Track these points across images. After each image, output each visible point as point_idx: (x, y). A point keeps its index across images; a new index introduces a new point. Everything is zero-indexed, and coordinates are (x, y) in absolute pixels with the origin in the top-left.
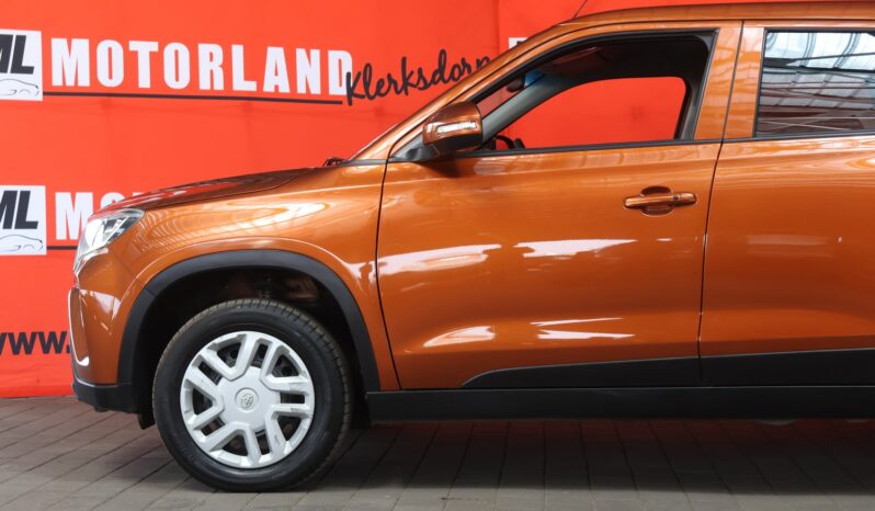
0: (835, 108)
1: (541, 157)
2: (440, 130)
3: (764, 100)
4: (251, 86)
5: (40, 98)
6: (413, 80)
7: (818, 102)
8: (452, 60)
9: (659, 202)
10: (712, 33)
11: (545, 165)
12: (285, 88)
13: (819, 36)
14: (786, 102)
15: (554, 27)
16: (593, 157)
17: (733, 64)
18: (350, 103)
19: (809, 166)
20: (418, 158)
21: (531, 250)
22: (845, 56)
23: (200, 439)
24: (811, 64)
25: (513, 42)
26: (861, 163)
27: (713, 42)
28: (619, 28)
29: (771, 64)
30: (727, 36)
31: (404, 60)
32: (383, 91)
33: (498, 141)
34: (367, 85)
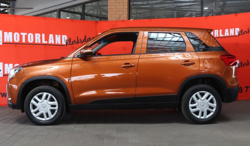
0: (163, 48)
1: (105, 57)
2: (84, 51)
3: (148, 46)
4: (46, 42)
5: (2, 44)
6: (79, 41)
7: (159, 47)
8: (87, 38)
9: (128, 66)
10: (138, 33)
11: (106, 58)
12: (53, 43)
13: (159, 34)
14: (153, 46)
15: (107, 31)
16: (116, 57)
17: (142, 39)
18: (66, 46)
19: (157, 59)
20: (79, 57)
21: (104, 76)
22: (165, 38)
23: (34, 115)
24: (158, 39)
25: (99, 34)
26: (166, 59)
27: (138, 35)
28: (120, 31)
29: (149, 39)
30: (141, 34)
31: (78, 37)
32: (73, 43)
33: (96, 54)
34: (70, 42)
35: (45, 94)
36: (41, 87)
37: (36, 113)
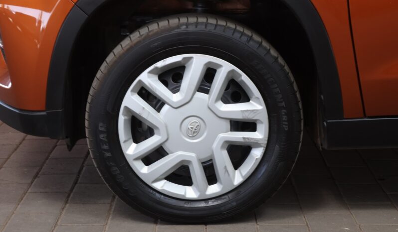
35: (198, 63)
36: (179, 27)
37: (148, 159)
